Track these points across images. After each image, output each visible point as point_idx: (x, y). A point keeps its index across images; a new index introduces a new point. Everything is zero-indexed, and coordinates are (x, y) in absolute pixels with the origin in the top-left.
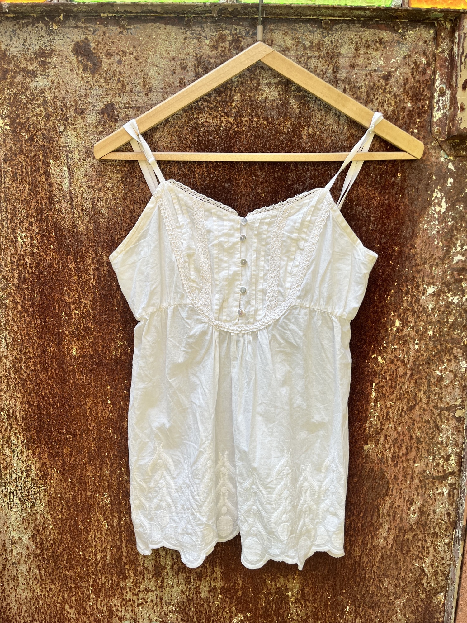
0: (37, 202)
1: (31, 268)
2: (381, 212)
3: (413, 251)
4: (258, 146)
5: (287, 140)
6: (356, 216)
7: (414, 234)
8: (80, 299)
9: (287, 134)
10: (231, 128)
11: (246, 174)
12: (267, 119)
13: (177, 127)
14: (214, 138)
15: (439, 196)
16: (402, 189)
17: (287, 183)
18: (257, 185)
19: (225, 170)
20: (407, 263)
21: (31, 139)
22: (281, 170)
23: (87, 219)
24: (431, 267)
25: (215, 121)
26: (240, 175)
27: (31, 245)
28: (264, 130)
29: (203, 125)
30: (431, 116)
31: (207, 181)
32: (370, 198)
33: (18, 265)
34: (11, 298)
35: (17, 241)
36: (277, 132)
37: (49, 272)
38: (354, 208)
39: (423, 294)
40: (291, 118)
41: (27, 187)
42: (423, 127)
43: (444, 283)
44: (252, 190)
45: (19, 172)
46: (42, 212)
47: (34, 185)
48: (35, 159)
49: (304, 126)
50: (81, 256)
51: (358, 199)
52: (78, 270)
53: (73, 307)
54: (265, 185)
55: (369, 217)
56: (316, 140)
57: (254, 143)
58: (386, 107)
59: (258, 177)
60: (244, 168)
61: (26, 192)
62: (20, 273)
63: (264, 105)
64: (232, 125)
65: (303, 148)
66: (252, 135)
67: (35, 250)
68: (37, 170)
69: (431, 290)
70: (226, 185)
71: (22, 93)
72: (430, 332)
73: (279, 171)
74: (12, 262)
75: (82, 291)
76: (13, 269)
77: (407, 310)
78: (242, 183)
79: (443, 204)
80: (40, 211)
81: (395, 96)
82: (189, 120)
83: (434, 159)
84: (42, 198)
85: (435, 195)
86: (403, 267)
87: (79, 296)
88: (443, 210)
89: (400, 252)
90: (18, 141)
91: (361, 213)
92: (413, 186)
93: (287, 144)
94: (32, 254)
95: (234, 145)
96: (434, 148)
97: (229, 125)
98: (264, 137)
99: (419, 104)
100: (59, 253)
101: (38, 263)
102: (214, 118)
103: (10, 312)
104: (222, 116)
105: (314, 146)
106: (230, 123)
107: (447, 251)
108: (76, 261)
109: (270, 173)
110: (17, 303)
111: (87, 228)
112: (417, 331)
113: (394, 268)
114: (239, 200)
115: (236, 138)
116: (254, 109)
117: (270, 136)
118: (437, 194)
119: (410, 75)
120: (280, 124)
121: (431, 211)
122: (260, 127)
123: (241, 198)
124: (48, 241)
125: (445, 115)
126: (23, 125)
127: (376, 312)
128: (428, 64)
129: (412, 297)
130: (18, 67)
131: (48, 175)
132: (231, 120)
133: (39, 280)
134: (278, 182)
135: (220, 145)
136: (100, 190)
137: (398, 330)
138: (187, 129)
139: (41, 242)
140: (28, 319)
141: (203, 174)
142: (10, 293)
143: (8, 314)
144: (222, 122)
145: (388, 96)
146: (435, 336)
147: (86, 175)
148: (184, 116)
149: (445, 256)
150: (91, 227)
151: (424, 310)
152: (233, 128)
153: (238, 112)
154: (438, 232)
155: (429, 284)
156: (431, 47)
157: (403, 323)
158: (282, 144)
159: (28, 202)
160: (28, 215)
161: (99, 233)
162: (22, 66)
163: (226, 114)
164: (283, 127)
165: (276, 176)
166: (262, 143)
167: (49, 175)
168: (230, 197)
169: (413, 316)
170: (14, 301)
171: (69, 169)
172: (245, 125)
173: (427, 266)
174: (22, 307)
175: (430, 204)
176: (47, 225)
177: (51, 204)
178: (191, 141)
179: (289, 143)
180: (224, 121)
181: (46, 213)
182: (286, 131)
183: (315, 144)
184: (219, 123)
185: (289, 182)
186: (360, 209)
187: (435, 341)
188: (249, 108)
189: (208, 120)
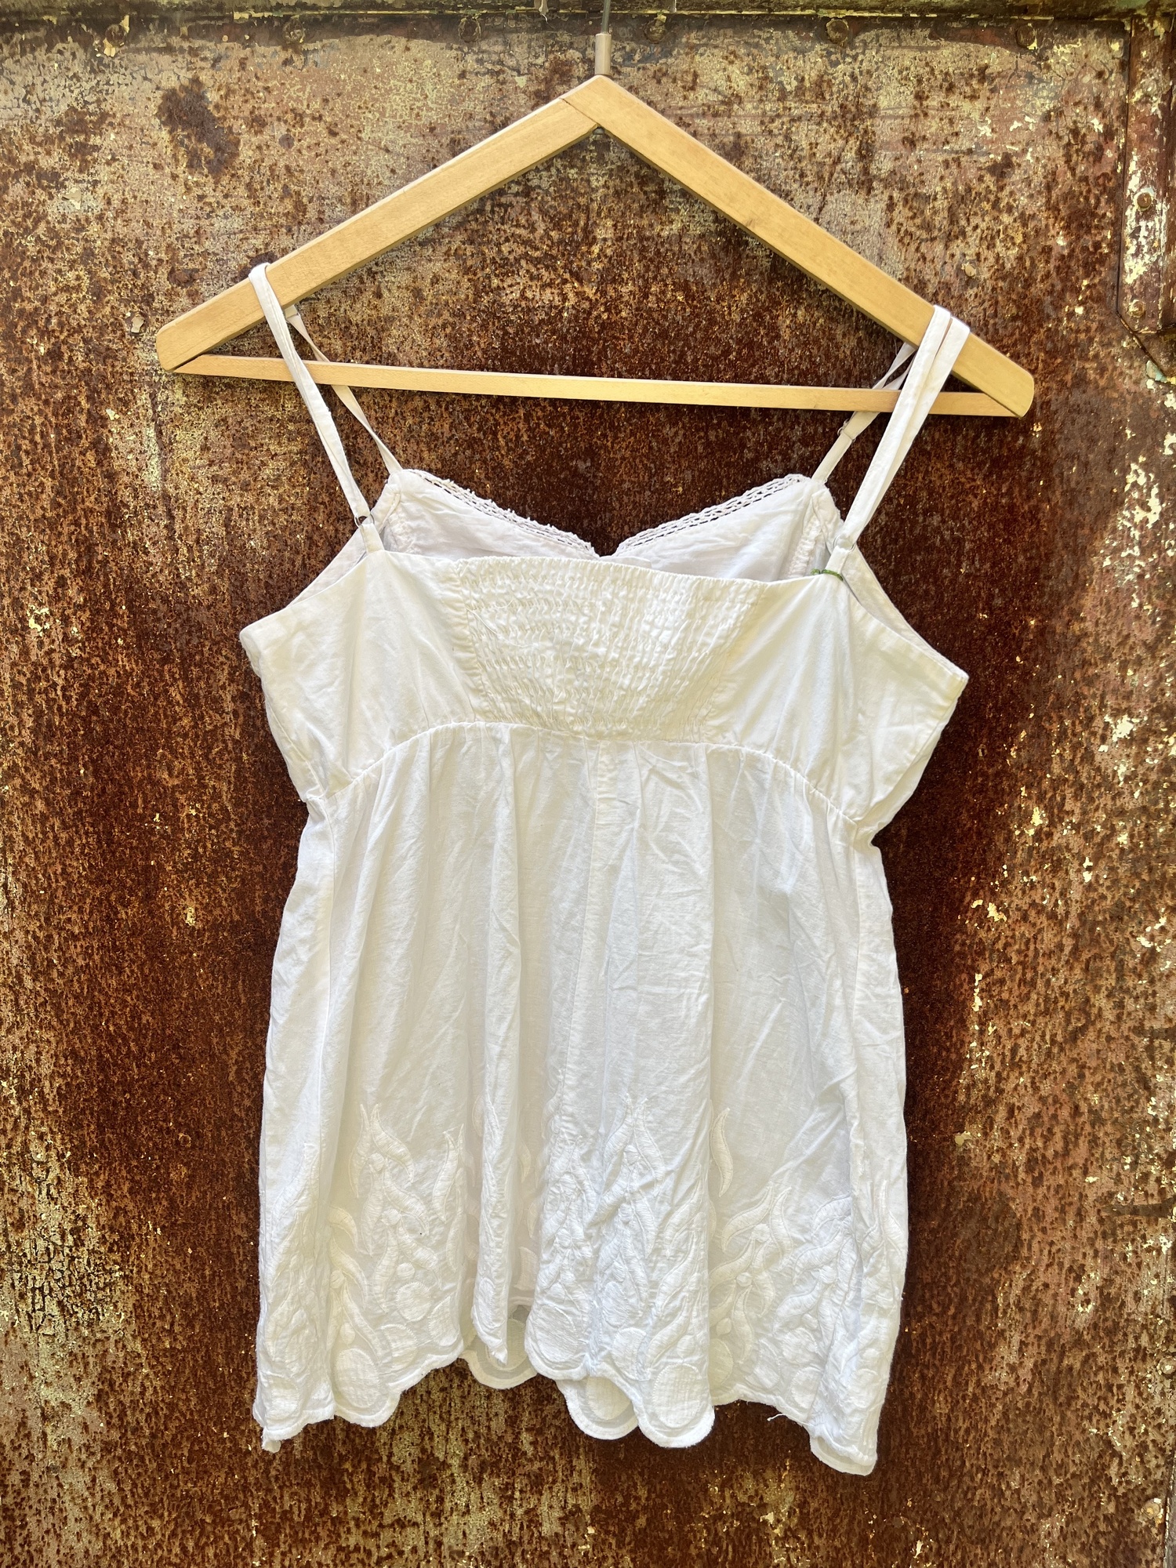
0: (77, 523)
1: (67, 699)
2: (991, 526)
3: (1076, 627)
4: (663, 360)
5: (739, 341)
6: (926, 539)
7: (1079, 584)
8: (201, 778)
9: (740, 325)
10: (590, 313)
11: (632, 434)
12: (685, 287)
13: (446, 315)
14: (546, 342)
15: (1142, 481)
16: (1046, 467)
17: (741, 457)
18: (662, 464)
19: (576, 426)
20: (1060, 660)
21: (54, 355)
22: (724, 424)
23: (212, 565)
24: (1123, 667)
25: (548, 295)
26: (616, 437)
27: (66, 638)
28: (679, 318)
29: (515, 307)
30: (1119, 270)
31: (529, 458)
32: (961, 492)
33: (31, 693)
34: (18, 782)
35: (26, 628)
36: (712, 322)
37: (115, 710)
38: (921, 519)
39: (1104, 739)
40: (748, 283)
41: (48, 482)
42: (1099, 299)
43: (1157, 710)
44: (650, 478)
45: (25, 445)
46: (90, 549)
47: (67, 478)
48: (68, 407)
49: (784, 304)
50: (199, 665)
51: (930, 494)
52: (192, 701)
53: (182, 799)
54: (685, 464)
55: (959, 542)
56: (816, 341)
57: (653, 351)
58: (999, 247)
59: (665, 442)
60: (628, 420)
61: (45, 500)
62: (38, 715)
63: (676, 249)
64: (594, 305)
65: (782, 364)
66: (645, 330)
67: (75, 652)
68: (74, 437)
69: (1124, 727)
70: (582, 466)
71: (27, 231)
72: (1123, 839)
73: (719, 424)
74: (16, 686)
75: (206, 756)
76: (19, 705)
77: (1061, 781)
78: (623, 458)
79: (1154, 503)
80: (87, 548)
81: (1024, 219)
82: (477, 296)
83: (1127, 384)
84: (89, 512)
85: (1131, 478)
86: (1051, 669)
87: (198, 769)
88: (1153, 518)
89: (1042, 631)
90: (18, 361)
91: (937, 531)
92: (1072, 457)
93: (739, 352)
94: (69, 664)
95: (600, 360)
96: (1128, 354)
97: (586, 305)
98: (677, 335)
99: (1088, 241)
100: (141, 657)
101: (86, 686)
102: (543, 287)
103: (15, 819)
104: (565, 281)
105: (811, 356)
106: (588, 299)
107: (1164, 625)
108: (185, 678)
109: (698, 430)
110: (32, 793)
111: (213, 590)
112: (1089, 836)
113: (1026, 673)
114: (616, 505)
115: (605, 341)
116: (652, 260)
117: (695, 332)
118: (1137, 476)
119: (1061, 162)
120: (719, 299)
121: (1122, 523)
122: (669, 310)
123: (620, 500)
124: (111, 626)
125: (1154, 268)
126: (31, 318)
127: (982, 790)
128: (1109, 134)
129: (1075, 748)
130: (12, 160)
131: (103, 451)
132: (590, 291)
133: (89, 731)
134: (718, 455)
135: (563, 358)
136: (245, 487)
137: (1038, 836)
138: (474, 319)
139: (91, 631)
140: (64, 835)
141: (518, 437)
142: (14, 768)
143: (10, 824)
144: (565, 299)
145: (1006, 219)
146: (1134, 848)
147: (205, 448)
148: (466, 284)
149: (1158, 639)
150: (224, 586)
151: (1107, 782)
152: (595, 313)
153: (607, 270)
154: (1141, 576)
155: (1117, 713)
156: (1115, 88)
157: (1051, 817)
158: (726, 352)
159: (53, 525)
160: (52, 558)
161: (246, 601)
162: (23, 159)
163: (577, 276)
164: (729, 308)
165: (712, 438)
166: (674, 351)
167: (107, 449)
168: (591, 496)
169: (1076, 797)
170: (25, 788)
171: (159, 433)
172: (627, 304)
173: (1113, 667)
174: (48, 803)
175: (1118, 502)
176: (106, 585)
177: (113, 527)
178: (485, 352)
179: (745, 351)
180: (571, 295)
181: (102, 552)
182: (736, 317)
183: (815, 351)
184: (557, 301)
185: (749, 455)
186: (936, 520)
187: (1135, 861)
188: (636, 257)
189: (529, 294)
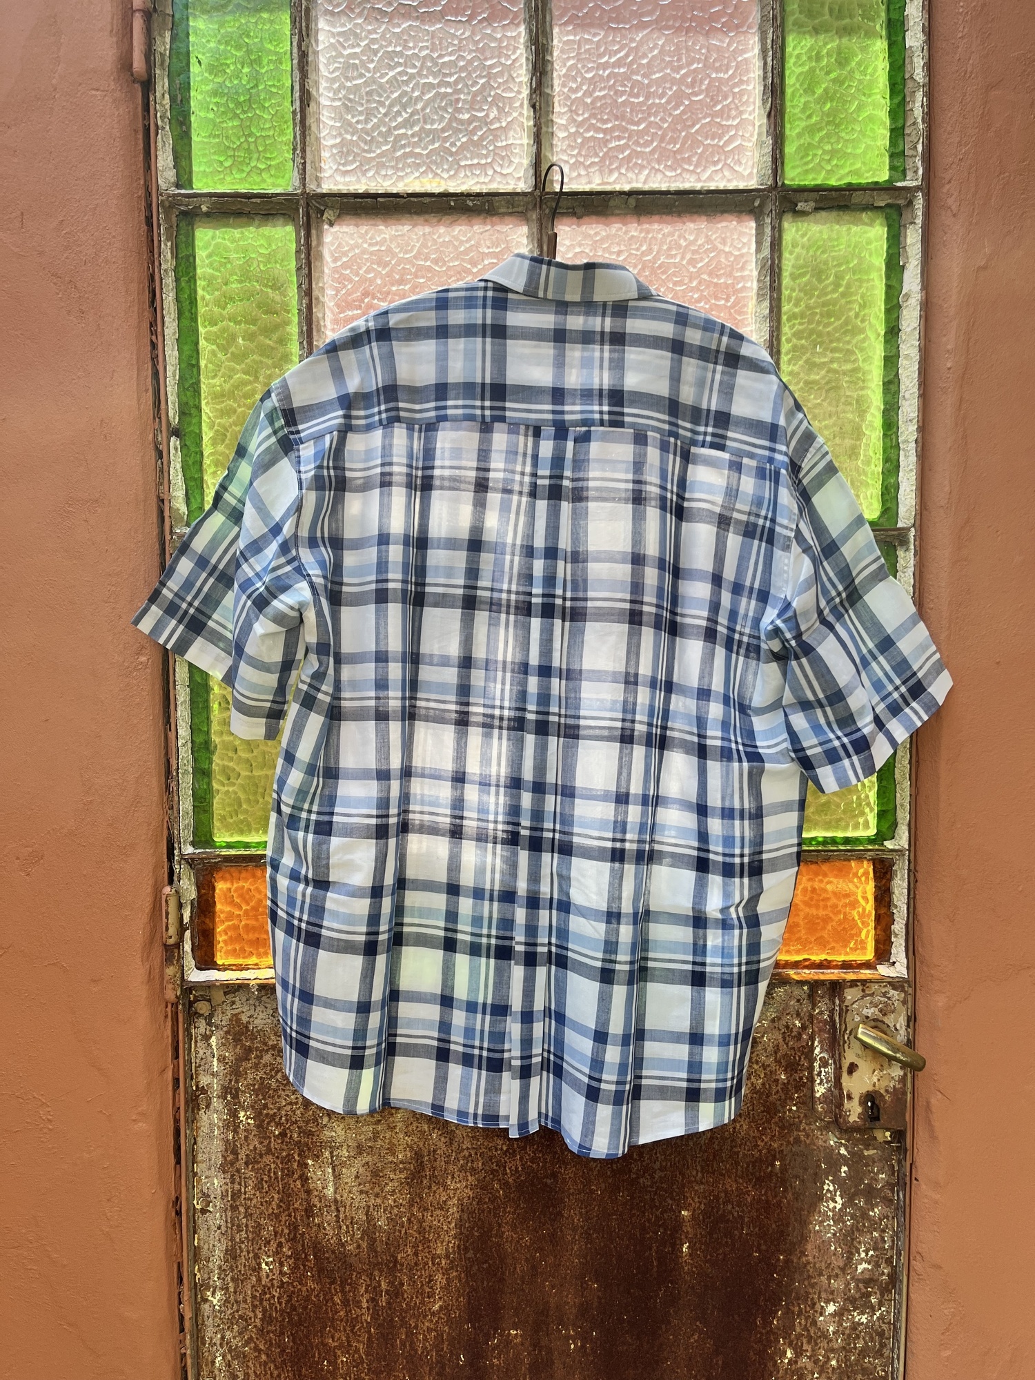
0: (290, 1215)
1: (280, 1303)
2: (757, 1210)
3: (804, 1259)
7: (804, 1238)
8: (349, 1342)
15: (831, 1188)
16: (783, 1182)
20: (796, 1276)
21: (283, 1135)
23: (358, 1234)
24: (829, 1278)
27: (281, 1273)
30: (813, 1091)
32: (741, 1193)
33: (261, 1301)
34: (252, 1345)
35: (260, 1268)
37: (305, 1308)
39: (821, 1315)
41: (276, 1196)
42: (804, 1103)
43: (848, 1299)
45: (266, 1178)
46: (296, 1228)
47: (286, 1195)
48: (289, 1158)
50: (350, 1284)
52: (346, 1303)
53: (339, 1353)
55: (742, 1218)
58: (753, 1079)
59: (591, 1169)
61: (274, 1204)
62: (264, 1311)
67: (285, 1280)
68: (291, 1173)
69: (831, 1308)
70: (549, 1181)
71: (272, 1077)
72: (834, 1363)
74: (254, 1297)
75: (352, 1331)
76: (254, 1307)
77: (799, 1336)
79: (838, 1199)
80: (294, 1227)
81: (764, 1067)
83: (821, 1143)
84: (296, 1210)
85: (826, 1187)
86: (792, 1281)
87: (348, 1337)
88: (839, 1206)
89: (787, 1261)
90: (265, 1138)
91: (730, 1212)
92: (796, 1177)
94: (282, 1285)
96: (819, 1129)
99: (797, 1076)
100: (319, 1282)
101: (290, 1297)
103: (250, 1364)
107: (848, 1258)
108: (342, 1291)
110: (260, 1351)
111: (359, 1247)
112: (816, 1362)
113: (779, 1283)
118: (829, 1186)
119: (781, 1041)
121: (823, 1209)
124: (304, 1266)
125: (829, 1090)
126: (273, 1117)
127: (760, 1341)
128: (804, 1027)
129: (807, 1318)
130: (265, 1044)
131: (305, 1179)
133: (291, 1320)
136: (377, 1195)
137: (790, 1363)
139: (294, 1269)
140: (276, 1373)
142: (251, 1338)
143: (248, 1367)
145: (755, 1066)
146: (840, 1367)
147: (357, 1177)
149: (846, 1265)
150: (364, 1245)
151: (824, 1335)
154: (834, 1234)
155: (827, 1302)
156: (807, 1007)
157: (796, 1353)
159: (277, 1216)
160: (276, 1233)
161: (376, 1252)
162: (271, 1043)
167: (307, 1179)
169: (809, 1343)
170: (256, 1349)
171: (334, 1170)
173: (824, 1279)
174: (268, 1356)
175: (820, 1198)
176: (303, 1245)
177: (308, 1217)
181: (302, 1229)
186: (730, 1207)
187: (841, 1373)
